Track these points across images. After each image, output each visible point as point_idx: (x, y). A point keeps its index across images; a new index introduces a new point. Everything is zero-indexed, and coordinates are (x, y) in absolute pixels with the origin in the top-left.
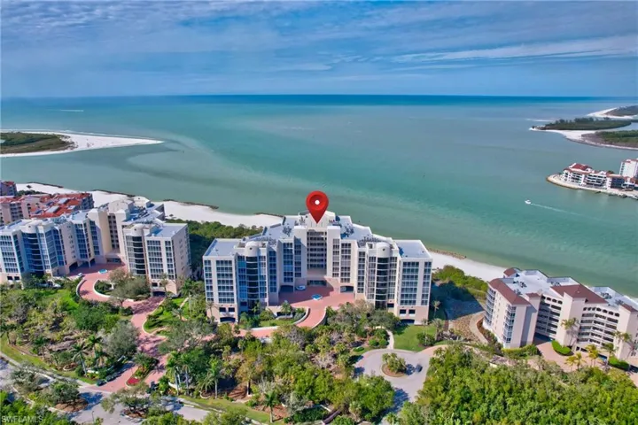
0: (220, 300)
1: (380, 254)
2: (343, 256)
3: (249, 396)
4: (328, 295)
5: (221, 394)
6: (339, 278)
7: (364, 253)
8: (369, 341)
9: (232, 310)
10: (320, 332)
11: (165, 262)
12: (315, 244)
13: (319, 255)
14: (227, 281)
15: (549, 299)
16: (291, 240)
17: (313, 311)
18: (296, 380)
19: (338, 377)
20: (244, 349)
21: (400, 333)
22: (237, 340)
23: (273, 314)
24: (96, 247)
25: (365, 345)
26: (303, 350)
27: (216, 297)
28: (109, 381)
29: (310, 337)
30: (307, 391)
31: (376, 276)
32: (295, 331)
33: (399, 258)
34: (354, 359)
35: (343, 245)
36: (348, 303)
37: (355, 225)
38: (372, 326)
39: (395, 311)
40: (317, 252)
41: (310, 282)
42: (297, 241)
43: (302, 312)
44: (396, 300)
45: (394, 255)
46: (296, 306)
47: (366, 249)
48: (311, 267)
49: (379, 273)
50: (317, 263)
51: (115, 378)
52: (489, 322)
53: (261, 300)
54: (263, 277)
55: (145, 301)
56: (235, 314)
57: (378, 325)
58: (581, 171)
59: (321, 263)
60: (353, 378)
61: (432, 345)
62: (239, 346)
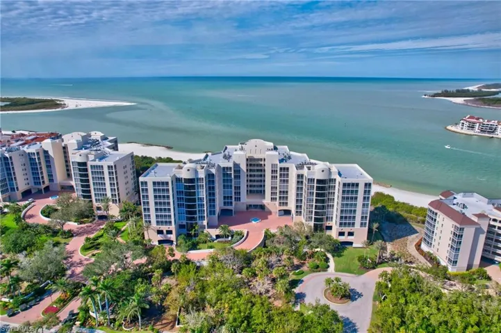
0: (158, 222)
1: (318, 175)
2: (281, 180)
3: (177, 326)
4: (267, 218)
5: (145, 325)
6: (277, 203)
7: (302, 176)
8: (309, 263)
9: (169, 232)
10: (257, 255)
11: (108, 187)
12: (254, 171)
13: (257, 181)
14: (164, 203)
15: (495, 220)
16: (230, 164)
17: (252, 234)
18: (231, 308)
19: (278, 303)
20: (177, 272)
21: (339, 256)
22: (170, 263)
23: (211, 237)
24: (50, 176)
25: (305, 268)
26: (240, 273)
27: (153, 219)
28: (23, 310)
29: (248, 259)
30: (243, 322)
31: (315, 198)
32: (232, 254)
33: (338, 179)
34: (294, 283)
35: (281, 169)
36: (286, 226)
37: (292, 153)
38: (312, 247)
39: (334, 233)
40: (256, 178)
41: (249, 207)
42: (236, 166)
43: (240, 234)
44: (334, 223)
45: (333, 177)
46: (234, 229)
47: (305, 172)
48: (250, 192)
49: (318, 195)
50: (255, 189)
51: (31, 307)
52: (429, 244)
53: (199, 222)
54: (201, 199)
55: (89, 224)
56: (173, 237)
57: (317, 247)
58: (475, 120)
59: (259, 189)
60: (294, 305)
61: (374, 268)
62: (172, 269)
